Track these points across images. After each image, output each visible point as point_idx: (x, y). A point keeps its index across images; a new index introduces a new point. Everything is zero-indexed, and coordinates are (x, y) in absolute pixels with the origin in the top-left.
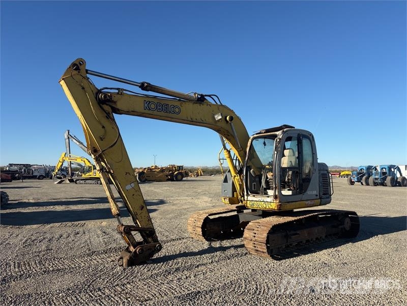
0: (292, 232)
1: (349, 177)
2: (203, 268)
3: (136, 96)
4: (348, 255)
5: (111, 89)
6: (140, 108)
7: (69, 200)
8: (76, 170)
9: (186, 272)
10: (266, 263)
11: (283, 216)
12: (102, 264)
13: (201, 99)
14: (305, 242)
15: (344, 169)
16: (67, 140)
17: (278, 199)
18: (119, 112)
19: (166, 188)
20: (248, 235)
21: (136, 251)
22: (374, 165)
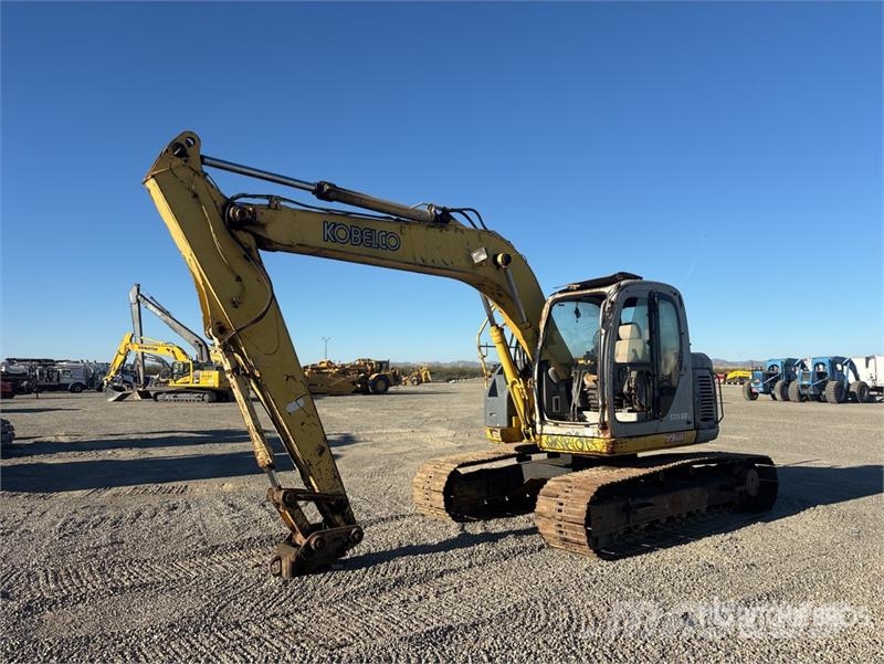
0: (639, 501)
1: (747, 383)
2: (452, 577)
3: (307, 211)
4: (756, 549)
5: (254, 196)
6: (315, 238)
7: (145, 437)
8: (154, 370)
9: (417, 588)
10: (585, 566)
11: (619, 466)
12: (235, 572)
13: (443, 218)
14: (664, 521)
15: (735, 367)
16: (136, 307)
17: (609, 431)
18: (270, 246)
19: (353, 409)
20: (545, 508)
21: (308, 543)
22: (799, 357)
